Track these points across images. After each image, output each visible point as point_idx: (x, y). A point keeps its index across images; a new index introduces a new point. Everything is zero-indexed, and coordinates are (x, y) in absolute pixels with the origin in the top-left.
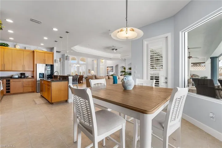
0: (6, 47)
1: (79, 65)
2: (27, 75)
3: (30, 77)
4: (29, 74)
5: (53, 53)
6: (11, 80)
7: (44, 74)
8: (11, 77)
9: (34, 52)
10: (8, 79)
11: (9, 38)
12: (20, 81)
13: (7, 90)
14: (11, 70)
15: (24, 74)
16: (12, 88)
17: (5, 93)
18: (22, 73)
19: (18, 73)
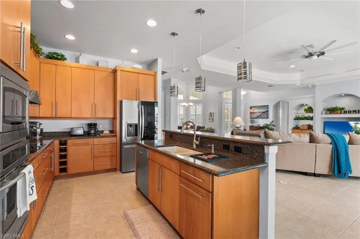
0: (61, 62)
2: (100, 128)
3: (106, 132)
4: (104, 126)
5: (156, 73)
6: (70, 142)
7: (136, 126)
8: (70, 134)
9: (115, 72)
10: (63, 139)
11: (66, 36)
12: (88, 144)
13: (60, 165)
14: (70, 116)
15: (95, 125)
16: (70, 160)
17: (57, 173)
18: (91, 124)
19: (82, 124)
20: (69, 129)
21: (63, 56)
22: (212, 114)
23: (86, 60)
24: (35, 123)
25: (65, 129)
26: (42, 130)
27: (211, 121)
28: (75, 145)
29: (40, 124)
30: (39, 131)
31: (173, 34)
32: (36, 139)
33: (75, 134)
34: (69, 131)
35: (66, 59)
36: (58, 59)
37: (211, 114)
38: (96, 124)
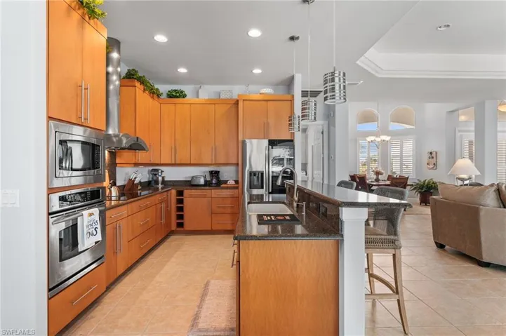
0: (180, 100)
1: (387, 138)
2: (223, 177)
3: (231, 182)
4: (228, 174)
5: (293, 96)
6: (186, 193)
7: (262, 174)
9: (237, 102)
10: (180, 188)
11: (179, 70)
12: (205, 196)
13: (178, 219)
14: (189, 162)
15: (217, 173)
16: (187, 213)
17: (174, 227)
18: (212, 171)
19: (204, 172)
20: (189, 177)
21: (182, 92)
22: (434, 155)
23: (207, 93)
24: (157, 170)
25: (186, 178)
26: (163, 178)
27: (431, 166)
28: (191, 196)
29: (162, 172)
30: (160, 179)
31: (292, 38)
32: (158, 188)
33: (196, 183)
34: (189, 179)
35: (186, 95)
36: (177, 97)
37: (431, 153)
38: (219, 172)
